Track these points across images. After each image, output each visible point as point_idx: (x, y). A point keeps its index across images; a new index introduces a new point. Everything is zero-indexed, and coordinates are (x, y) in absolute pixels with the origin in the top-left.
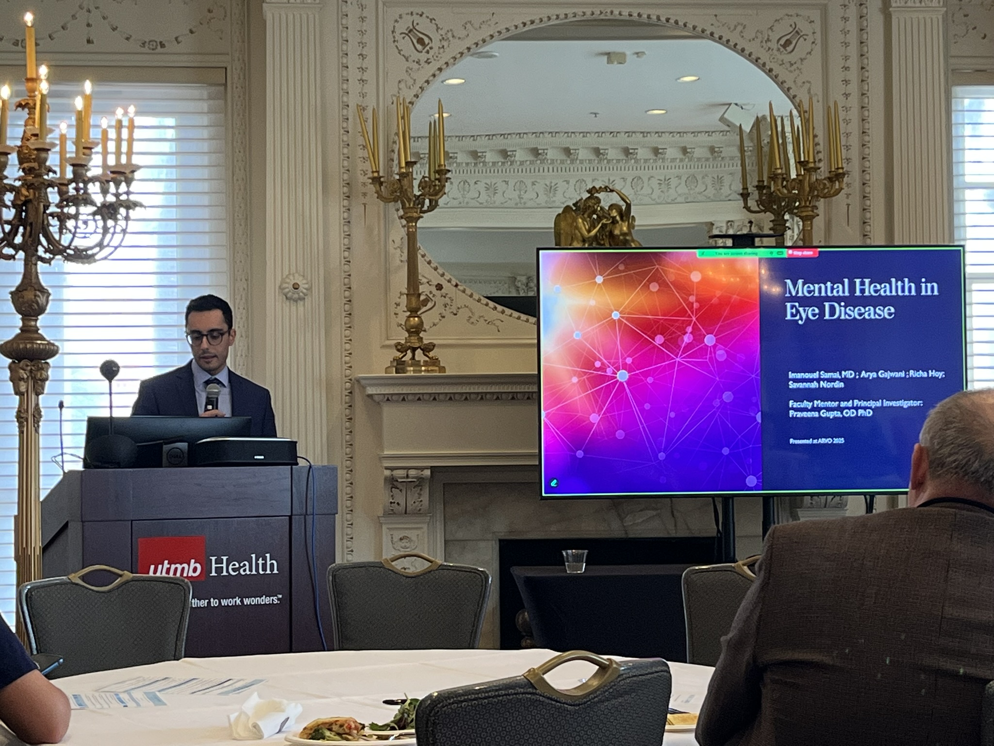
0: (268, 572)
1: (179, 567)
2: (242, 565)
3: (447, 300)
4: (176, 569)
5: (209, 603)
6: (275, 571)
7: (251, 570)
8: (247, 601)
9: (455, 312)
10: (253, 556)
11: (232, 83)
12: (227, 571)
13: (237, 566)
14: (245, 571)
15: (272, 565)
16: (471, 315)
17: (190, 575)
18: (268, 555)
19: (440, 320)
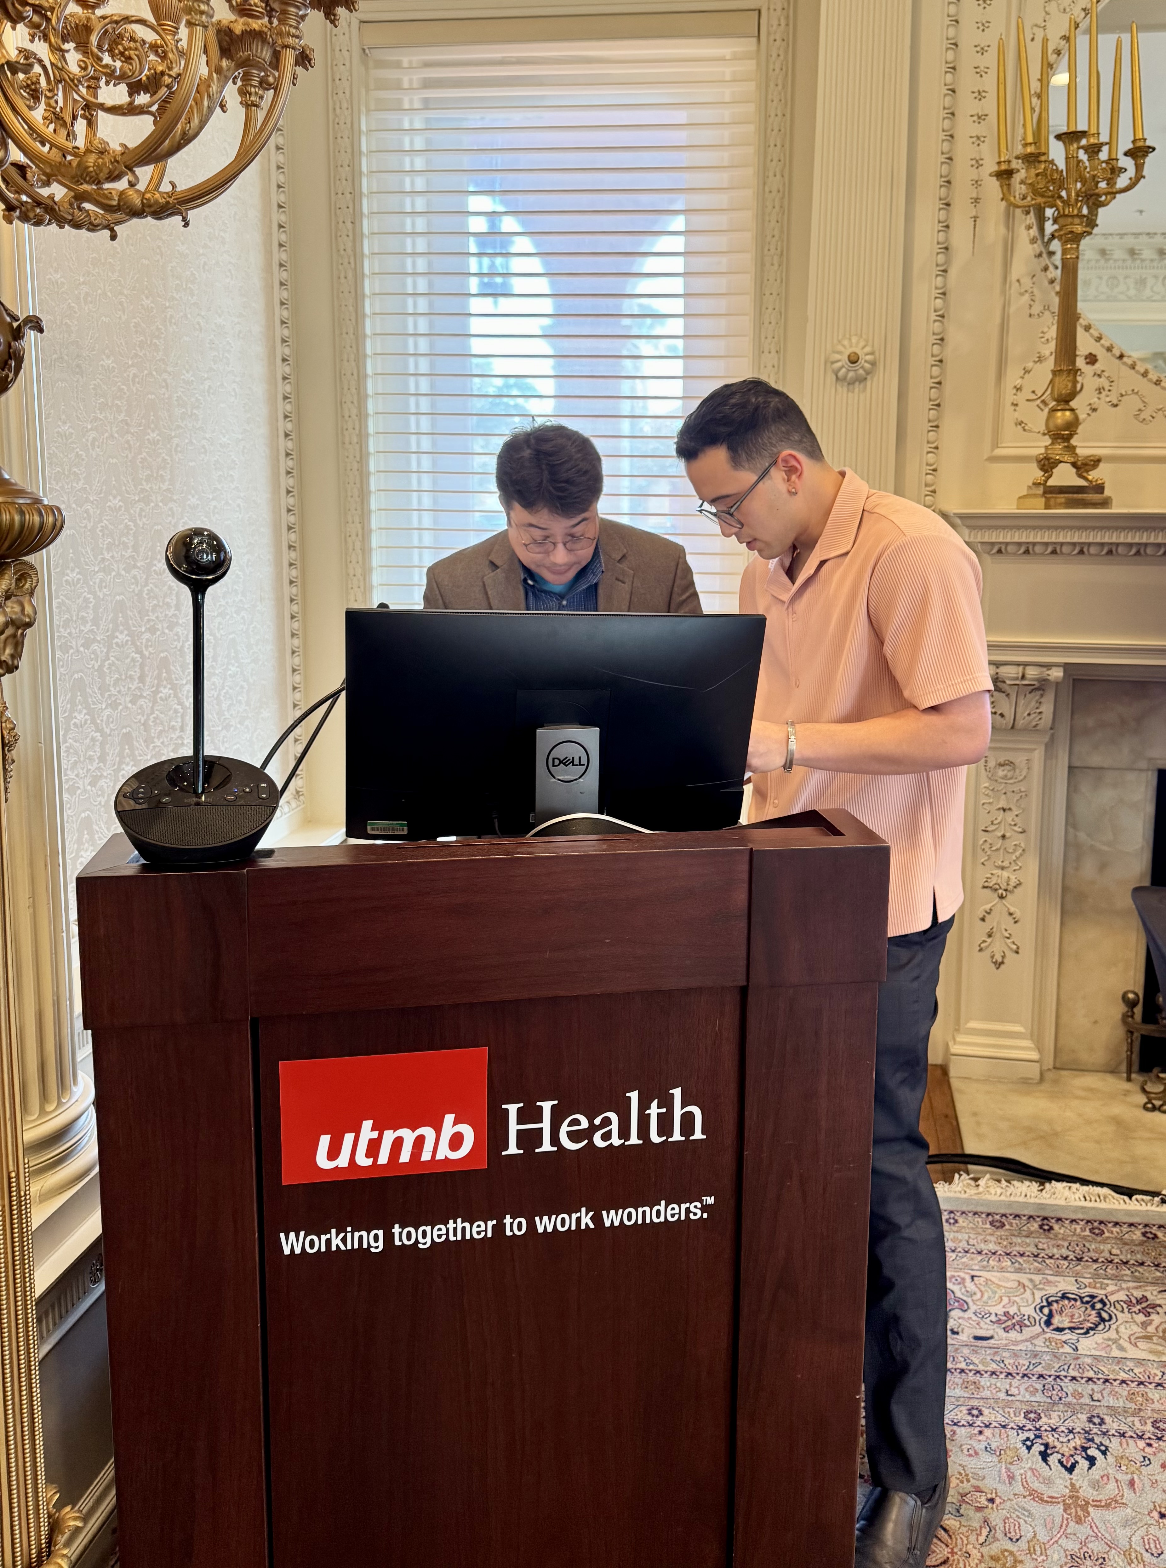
0: (677, 1136)
1: (408, 1136)
2: (597, 1121)
3: (1103, 381)
4: (398, 1143)
5: (499, 1229)
6: (698, 1135)
7: (624, 1133)
8: (611, 1218)
9: (1115, 402)
10: (634, 1096)
11: (769, 34)
12: (555, 1140)
13: (585, 1124)
14: (607, 1136)
15: (688, 1119)
16: (1141, 406)
17: (440, 1156)
18: (677, 1092)
19: (1089, 414)
